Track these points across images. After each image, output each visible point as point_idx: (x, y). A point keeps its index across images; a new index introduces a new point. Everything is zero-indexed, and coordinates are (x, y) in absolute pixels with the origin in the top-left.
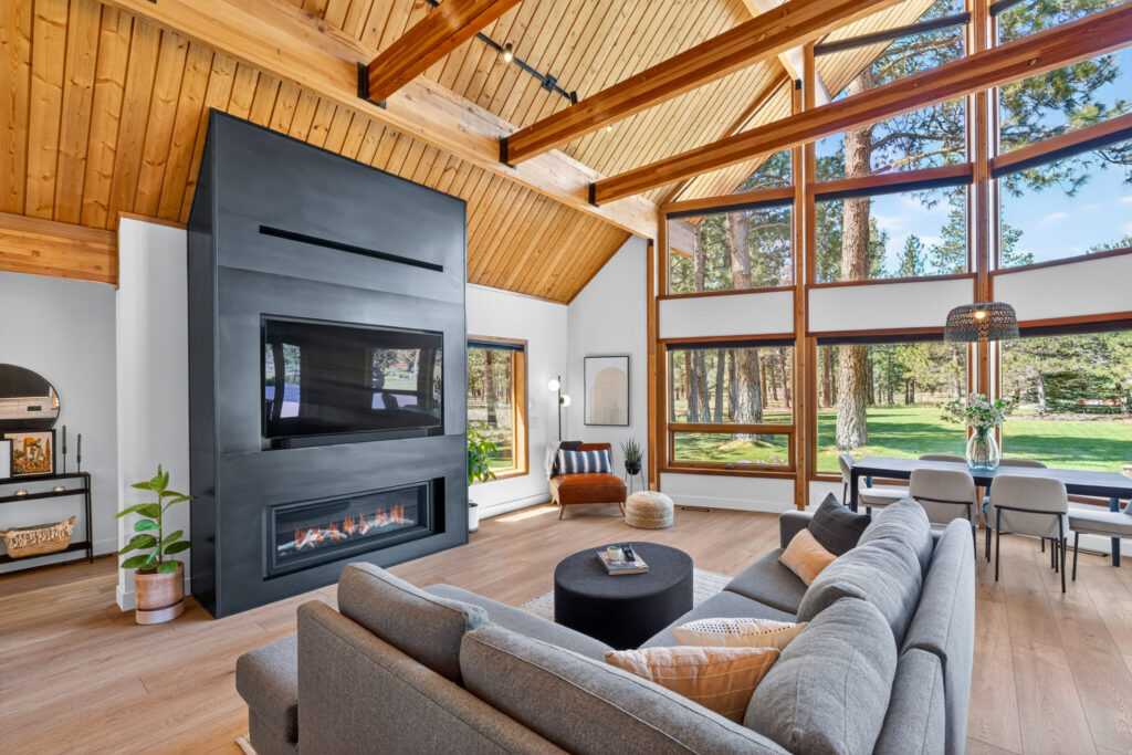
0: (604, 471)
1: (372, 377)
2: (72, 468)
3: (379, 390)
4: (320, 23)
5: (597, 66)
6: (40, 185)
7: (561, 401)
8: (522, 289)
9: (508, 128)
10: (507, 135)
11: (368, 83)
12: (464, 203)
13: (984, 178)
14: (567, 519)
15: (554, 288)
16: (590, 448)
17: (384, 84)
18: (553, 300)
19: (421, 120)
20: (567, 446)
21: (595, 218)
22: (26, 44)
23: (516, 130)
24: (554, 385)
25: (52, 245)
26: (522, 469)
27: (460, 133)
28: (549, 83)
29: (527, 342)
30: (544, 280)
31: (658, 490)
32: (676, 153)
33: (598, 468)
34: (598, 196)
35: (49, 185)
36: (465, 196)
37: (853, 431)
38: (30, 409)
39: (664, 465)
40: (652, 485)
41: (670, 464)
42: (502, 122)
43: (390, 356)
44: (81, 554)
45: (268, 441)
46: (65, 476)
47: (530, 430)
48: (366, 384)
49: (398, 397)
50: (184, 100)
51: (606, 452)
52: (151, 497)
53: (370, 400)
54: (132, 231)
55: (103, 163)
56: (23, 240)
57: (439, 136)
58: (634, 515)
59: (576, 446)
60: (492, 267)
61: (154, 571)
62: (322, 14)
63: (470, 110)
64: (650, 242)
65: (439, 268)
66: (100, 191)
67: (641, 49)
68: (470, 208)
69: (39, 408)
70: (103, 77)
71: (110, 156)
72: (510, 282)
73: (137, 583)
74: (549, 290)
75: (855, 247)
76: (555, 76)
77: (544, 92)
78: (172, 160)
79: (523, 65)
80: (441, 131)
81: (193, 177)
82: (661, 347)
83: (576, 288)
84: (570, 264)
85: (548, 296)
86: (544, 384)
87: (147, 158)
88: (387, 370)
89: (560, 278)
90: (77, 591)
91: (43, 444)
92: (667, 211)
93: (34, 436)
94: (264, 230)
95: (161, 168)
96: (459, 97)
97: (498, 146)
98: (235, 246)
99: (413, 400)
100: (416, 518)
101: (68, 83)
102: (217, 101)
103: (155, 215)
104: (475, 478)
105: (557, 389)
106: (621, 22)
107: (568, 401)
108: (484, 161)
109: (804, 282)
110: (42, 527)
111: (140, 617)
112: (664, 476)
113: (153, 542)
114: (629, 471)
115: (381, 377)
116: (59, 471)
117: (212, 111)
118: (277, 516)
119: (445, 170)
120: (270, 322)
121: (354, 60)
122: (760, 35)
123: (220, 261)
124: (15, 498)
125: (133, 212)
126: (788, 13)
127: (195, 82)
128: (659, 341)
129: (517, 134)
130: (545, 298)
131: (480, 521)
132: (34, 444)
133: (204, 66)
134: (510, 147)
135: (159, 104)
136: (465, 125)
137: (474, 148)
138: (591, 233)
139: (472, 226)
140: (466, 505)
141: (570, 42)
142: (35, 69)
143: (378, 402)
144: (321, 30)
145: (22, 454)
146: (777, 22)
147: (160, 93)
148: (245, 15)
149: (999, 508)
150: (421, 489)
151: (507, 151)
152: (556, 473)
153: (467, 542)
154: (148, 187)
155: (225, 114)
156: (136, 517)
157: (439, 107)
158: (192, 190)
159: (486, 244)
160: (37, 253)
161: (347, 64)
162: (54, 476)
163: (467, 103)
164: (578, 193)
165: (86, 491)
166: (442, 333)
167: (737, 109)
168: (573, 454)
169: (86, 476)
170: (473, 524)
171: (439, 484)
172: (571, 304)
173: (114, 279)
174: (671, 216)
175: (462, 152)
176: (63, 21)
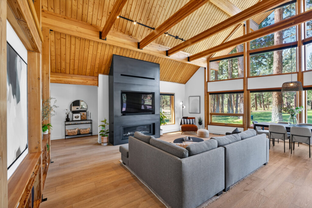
0: (193, 124)
1: (141, 101)
2: (89, 119)
3: (143, 105)
4: (131, 36)
5: (188, 32)
6: (88, 71)
7: (183, 107)
8: (173, 81)
9: (168, 48)
10: (168, 50)
11: (139, 46)
12: (159, 64)
13: (300, 45)
14: (183, 134)
15: (181, 81)
16: (190, 118)
17: (142, 46)
18: (181, 83)
19: (150, 51)
20: (184, 118)
21: (190, 64)
22: (88, 49)
23: (170, 48)
24: (181, 103)
25: (89, 80)
26: (173, 123)
27: (158, 51)
28: (177, 37)
29: (175, 93)
30: (179, 79)
31: (207, 129)
32: (210, 48)
33: (191, 123)
34: (190, 59)
35: (89, 70)
36: (159, 63)
37: (277, 117)
38: (77, 109)
39: (208, 123)
40: (206, 128)
41: (211, 123)
42: (167, 47)
43: (146, 96)
44: (90, 135)
45: (122, 114)
46: (88, 120)
47: (175, 114)
48: (140, 103)
49: (147, 106)
50: (109, 54)
51: (194, 119)
52: (104, 124)
53: (141, 107)
54: (101, 76)
55: (97, 66)
56: (85, 79)
57: (153, 53)
58: (199, 134)
59: (187, 118)
60: (166, 77)
61: (104, 136)
62: (131, 35)
63: (160, 46)
64: (205, 68)
65: (154, 79)
66: (96, 70)
67: (199, 26)
68: (160, 65)
69: (78, 108)
70: (98, 52)
71: (98, 64)
72: (170, 80)
73: (102, 138)
74: (180, 81)
75: (277, 62)
76: (178, 36)
77: (176, 39)
78: (107, 64)
79: (171, 35)
80: (153, 52)
81: (110, 66)
82: (208, 94)
83: (187, 80)
84: (185, 75)
85: (180, 82)
86: (179, 103)
87: (103, 64)
88: (146, 99)
89: (183, 78)
90: (91, 140)
91: (85, 114)
92: (209, 60)
93: (84, 113)
94: (122, 75)
95: (105, 65)
96: (157, 44)
97: (166, 52)
98: (117, 78)
99: (151, 107)
100: (149, 131)
101: (93, 54)
102: (114, 53)
103: (104, 74)
104: (162, 124)
105: (182, 104)
106: (193, 22)
107: (185, 107)
108: (162, 56)
109: (246, 76)
110: (85, 129)
111: (102, 144)
112: (209, 126)
113: (104, 131)
114: (199, 124)
115: (144, 102)
116: (87, 119)
117: (113, 55)
118: (124, 129)
119: (155, 58)
120: (122, 92)
121: (137, 42)
122: (218, 28)
123: (115, 81)
124: (81, 124)
125: (101, 73)
126: (224, 23)
127: (111, 50)
128: (207, 92)
129: (170, 49)
130: (179, 83)
131: (163, 134)
132: (84, 114)
133: (112, 48)
134: (168, 52)
135: (105, 55)
136: (158, 49)
137: (160, 54)
138: (190, 67)
139: (161, 69)
140: (160, 130)
141: (181, 28)
142: (89, 53)
143: (143, 108)
144: (131, 38)
145: (82, 116)
146: (221, 25)
147: (106, 53)
148: (119, 39)
149: (292, 135)
150: (150, 125)
151: (168, 53)
152: (181, 124)
153: (160, 137)
154: (103, 69)
155: (115, 55)
156: (101, 127)
157: (153, 47)
158: (110, 68)
159: (165, 72)
160: (87, 82)
161: (136, 43)
162: (87, 120)
163: (159, 45)
164: (185, 59)
165: (91, 123)
166: (154, 93)
167: (227, 33)
168: (185, 120)
169: (91, 120)
170: (161, 134)
171: (154, 124)
172: (186, 84)
173: (98, 85)
174: (210, 61)
175: (158, 55)
176: (93, 45)
